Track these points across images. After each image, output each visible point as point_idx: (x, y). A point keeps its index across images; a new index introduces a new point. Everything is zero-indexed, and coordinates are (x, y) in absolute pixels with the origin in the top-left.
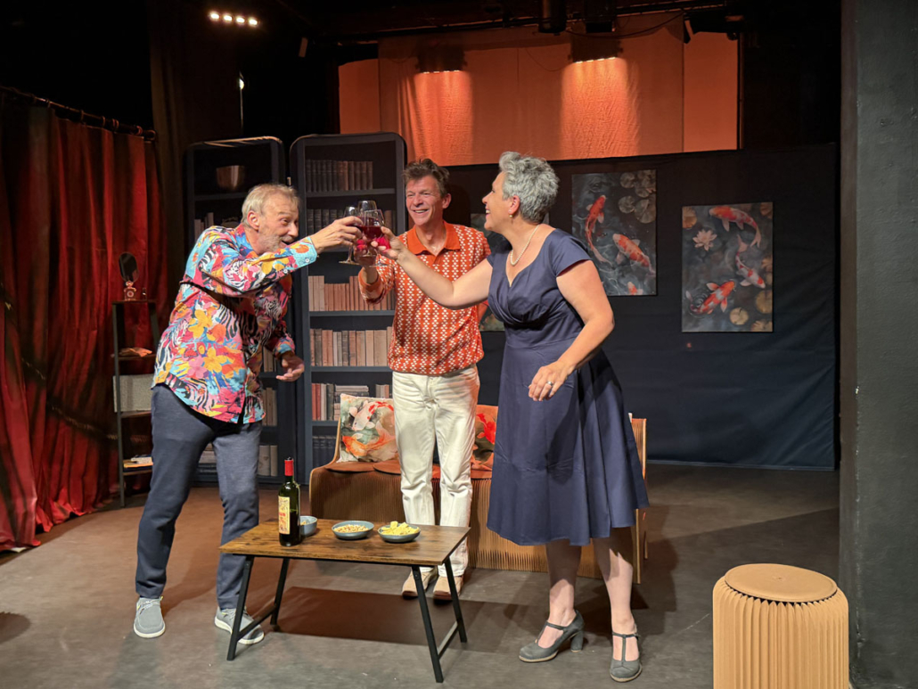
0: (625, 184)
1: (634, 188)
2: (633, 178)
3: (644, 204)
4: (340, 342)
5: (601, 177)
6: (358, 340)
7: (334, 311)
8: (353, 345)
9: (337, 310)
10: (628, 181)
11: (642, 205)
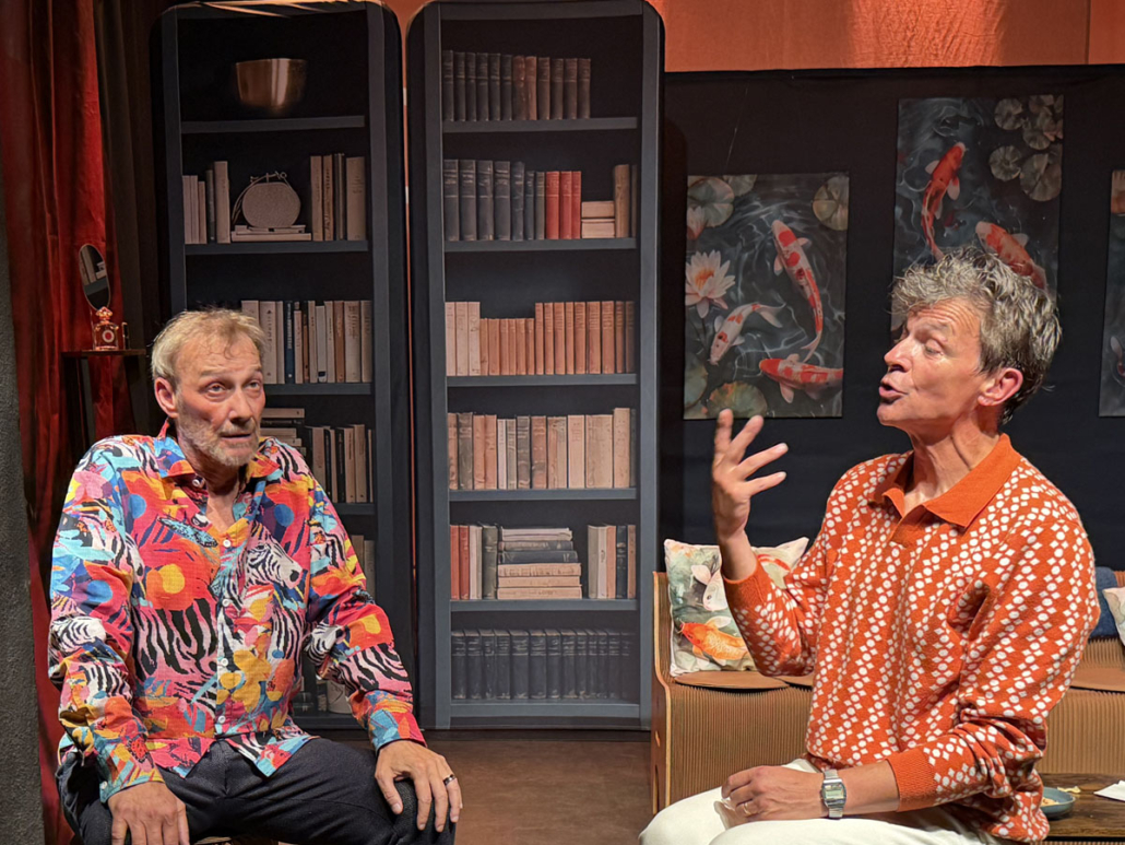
0: (1004, 121)
1: (1020, 129)
2: (1020, 110)
3: (1040, 163)
4: (512, 440)
5: (958, 106)
6: (552, 436)
7: (501, 377)
8: (540, 446)
9: (506, 373)
10: (1009, 115)
11: (1036, 165)
